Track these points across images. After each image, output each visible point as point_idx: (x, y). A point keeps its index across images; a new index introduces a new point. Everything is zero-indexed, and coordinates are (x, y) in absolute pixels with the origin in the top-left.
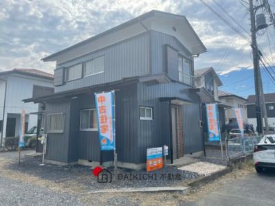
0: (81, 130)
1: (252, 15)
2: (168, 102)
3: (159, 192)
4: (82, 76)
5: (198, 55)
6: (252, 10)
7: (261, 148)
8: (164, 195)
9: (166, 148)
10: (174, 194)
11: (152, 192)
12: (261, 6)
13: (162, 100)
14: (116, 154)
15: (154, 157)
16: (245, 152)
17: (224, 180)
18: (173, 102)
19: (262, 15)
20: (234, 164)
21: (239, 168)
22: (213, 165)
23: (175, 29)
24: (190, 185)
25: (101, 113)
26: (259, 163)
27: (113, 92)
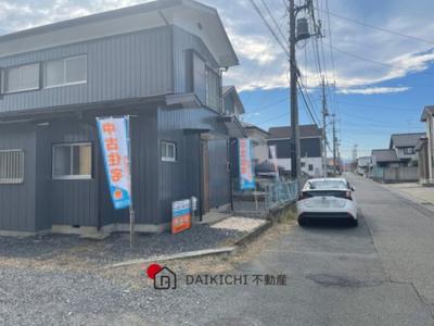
0: (55, 178)
1: (292, 18)
2: (197, 135)
3: (203, 255)
4: (41, 87)
5: (227, 68)
6: (293, 10)
7: (307, 195)
8: (210, 259)
9: (195, 200)
10: (221, 257)
11: (193, 257)
12: (305, 7)
13: (188, 132)
14: (131, 212)
15: (181, 213)
16: (283, 201)
17: (268, 236)
18: (202, 135)
19: (304, 20)
20: (274, 217)
21: (279, 222)
22: (250, 220)
23: (200, 27)
24: (237, 244)
25: (109, 149)
26: (305, 213)
27: (127, 117)
